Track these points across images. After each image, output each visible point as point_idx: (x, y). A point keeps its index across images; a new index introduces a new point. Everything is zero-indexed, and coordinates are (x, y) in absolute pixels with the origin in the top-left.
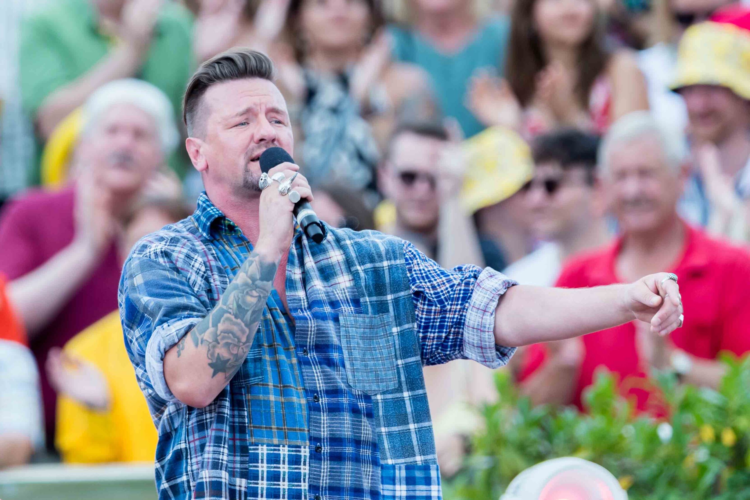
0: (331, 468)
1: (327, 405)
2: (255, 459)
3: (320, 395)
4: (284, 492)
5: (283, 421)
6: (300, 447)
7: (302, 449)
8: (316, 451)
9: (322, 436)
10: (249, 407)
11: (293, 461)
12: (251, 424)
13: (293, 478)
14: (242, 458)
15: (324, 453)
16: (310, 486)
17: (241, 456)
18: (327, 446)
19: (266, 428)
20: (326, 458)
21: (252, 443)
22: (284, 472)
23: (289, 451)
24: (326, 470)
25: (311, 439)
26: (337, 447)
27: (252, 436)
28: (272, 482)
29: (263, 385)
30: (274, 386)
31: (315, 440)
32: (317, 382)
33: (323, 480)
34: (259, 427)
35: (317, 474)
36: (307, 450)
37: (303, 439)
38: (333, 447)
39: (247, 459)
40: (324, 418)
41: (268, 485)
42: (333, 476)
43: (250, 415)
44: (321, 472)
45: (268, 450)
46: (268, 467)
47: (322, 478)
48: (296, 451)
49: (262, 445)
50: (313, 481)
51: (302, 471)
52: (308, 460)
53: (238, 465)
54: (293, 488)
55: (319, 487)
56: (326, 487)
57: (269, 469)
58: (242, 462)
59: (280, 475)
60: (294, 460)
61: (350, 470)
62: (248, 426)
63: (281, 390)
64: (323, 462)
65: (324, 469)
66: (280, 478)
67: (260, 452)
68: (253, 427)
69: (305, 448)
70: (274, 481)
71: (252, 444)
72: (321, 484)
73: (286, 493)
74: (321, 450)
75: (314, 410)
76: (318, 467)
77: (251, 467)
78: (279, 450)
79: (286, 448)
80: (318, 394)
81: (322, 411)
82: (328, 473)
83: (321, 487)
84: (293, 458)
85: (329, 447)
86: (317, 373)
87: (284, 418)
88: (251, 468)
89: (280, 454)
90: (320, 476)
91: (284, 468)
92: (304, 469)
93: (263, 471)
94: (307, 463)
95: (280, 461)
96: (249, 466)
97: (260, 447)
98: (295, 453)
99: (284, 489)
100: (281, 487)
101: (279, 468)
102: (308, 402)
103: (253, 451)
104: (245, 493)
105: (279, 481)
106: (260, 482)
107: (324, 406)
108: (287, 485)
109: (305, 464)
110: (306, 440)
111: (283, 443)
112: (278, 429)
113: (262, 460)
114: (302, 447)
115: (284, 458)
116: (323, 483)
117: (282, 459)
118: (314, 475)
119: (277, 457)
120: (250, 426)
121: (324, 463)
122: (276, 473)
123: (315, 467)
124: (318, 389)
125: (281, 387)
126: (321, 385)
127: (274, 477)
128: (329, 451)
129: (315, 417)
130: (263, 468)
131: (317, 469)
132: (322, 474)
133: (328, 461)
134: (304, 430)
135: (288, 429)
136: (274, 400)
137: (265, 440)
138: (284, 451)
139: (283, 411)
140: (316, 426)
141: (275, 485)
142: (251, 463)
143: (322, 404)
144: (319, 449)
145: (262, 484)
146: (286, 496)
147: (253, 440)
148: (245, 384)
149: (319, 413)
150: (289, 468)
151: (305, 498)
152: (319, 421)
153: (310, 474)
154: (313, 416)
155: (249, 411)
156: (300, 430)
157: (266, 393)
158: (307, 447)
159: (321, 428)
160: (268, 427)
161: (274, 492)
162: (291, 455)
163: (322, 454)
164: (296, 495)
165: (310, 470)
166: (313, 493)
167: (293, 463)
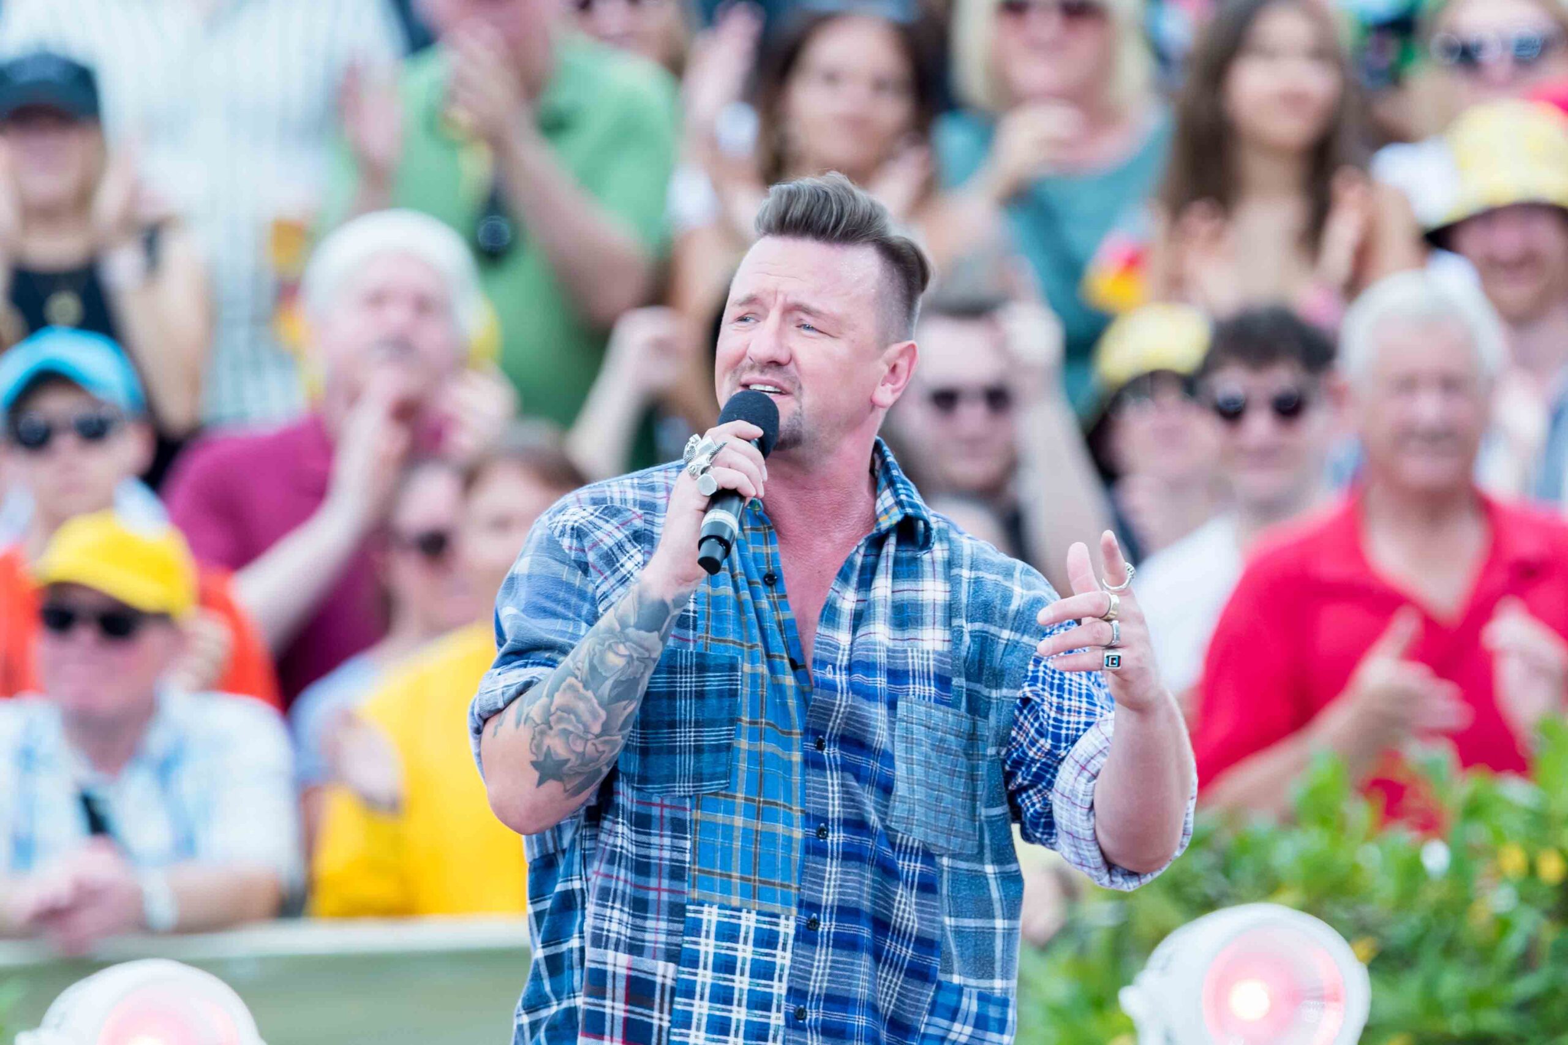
0: (833, 961)
1: (841, 847)
2: (695, 928)
3: (830, 827)
4: (741, 995)
5: (753, 865)
6: (777, 916)
7: (782, 921)
8: (808, 926)
9: (824, 900)
10: (695, 834)
11: (763, 940)
12: (695, 863)
13: (760, 971)
14: (670, 924)
15: (822, 933)
16: (790, 989)
17: (669, 921)
18: (831, 920)
19: (721, 875)
20: (825, 941)
21: (694, 899)
22: (744, 959)
23: (758, 921)
24: (822, 964)
25: (801, 904)
26: (850, 925)
27: (694, 886)
28: (721, 975)
29: (726, 796)
30: (746, 799)
31: (810, 907)
32: (830, 802)
33: (815, 982)
34: (709, 873)
35: (806, 970)
36: (792, 923)
37: (786, 902)
38: (841, 924)
39: (681, 927)
40: (832, 869)
41: (714, 978)
42: (837, 976)
43: (695, 848)
44: (812, 966)
45: (719, 915)
46: (717, 947)
47: (813, 978)
48: (771, 923)
49: (711, 905)
50: (797, 982)
51: (778, 961)
52: (790, 942)
53: (662, 938)
54: (758, 989)
55: (807, 993)
56: (819, 995)
57: (718, 951)
58: (670, 933)
59: (735, 963)
60: (766, 938)
61: (869, 971)
62: (689, 868)
63: (759, 808)
64: (818, 948)
65: (819, 961)
66: (735, 968)
67: (705, 917)
68: (699, 871)
69: (787, 919)
70: (726, 972)
71: (694, 902)
72: (811, 989)
73: (745, 996)
74: (818, 927)
75: (814, 854)
76: (808, 956)
77: (687, 942)
78: (739, 918)
79: (753, 916)
80: (827, 824)
82: (828, 971)
83: (810, 994)
84: (763, 935)
85: (834, 923)
86: (833, 785)
87: (755, 860)
88: (686, 946)
89: (739, 925)
90: (811, 973)
91: (744, 951)
92: (783, 958)
93: (707, 953)
94: (789, 947)
95: (738, 937)
96: (683, 940)
97: (706, 909)
98: (768, 927)
99: (741, 990)
100: (737, 985)
101: (736, 950)
102: (806, 838)
103: (693, 915)
105: (733, 973)
106: (700, 971)
107: (835, 847)
108: (748, 982)
109: (784, 949)
110: (791, 905)
111: (748, 906)
112: (742, 878)
113: (708, 932)
114: (783, 917)
115: (747, 933)
116: (814, 987)
117: (742, 935)
118: (800, 970)
119: (735, 930)
120: (693, 867)
121: (821, 950)
122: (729, 959)
123: (804, 956)
124: (830, 816)
125: (759, 801)
126: (835, 809)
127: (726, 965)
128: (833, 930)
129: (814, 865)
130: (707, 947)
131: (805, 960)
132: (815, 970)
133: (830, 949)
134: (790, 886)
135: (760, 881)
136: (741, 824)
137: (717, 896)
138: (749, 922)
139: (756, 848)
140: (815, 882)
142: (688, 935)
143: (832, 844)
144: (815, 923)
145: (704, 976)
146: (744, 1002)
147: (696, 894)
148: (694, 791)
149: (823, 859)
150: (754, 951)
151: (779, 1010)
152: (820, 874)
153: (792, 967)
154: (813, 863)
155: (695, 841)
156: (782, 885)
157: (730, 811)
158: (792, 918)
159: (823, 887)
160: (724, 872)
161: (724, 993)
162: (761, 928)
163: (819, 934)
164: (761, 1002)
165: (792, 960)
166: (793, 1003)
167: (762, 943)
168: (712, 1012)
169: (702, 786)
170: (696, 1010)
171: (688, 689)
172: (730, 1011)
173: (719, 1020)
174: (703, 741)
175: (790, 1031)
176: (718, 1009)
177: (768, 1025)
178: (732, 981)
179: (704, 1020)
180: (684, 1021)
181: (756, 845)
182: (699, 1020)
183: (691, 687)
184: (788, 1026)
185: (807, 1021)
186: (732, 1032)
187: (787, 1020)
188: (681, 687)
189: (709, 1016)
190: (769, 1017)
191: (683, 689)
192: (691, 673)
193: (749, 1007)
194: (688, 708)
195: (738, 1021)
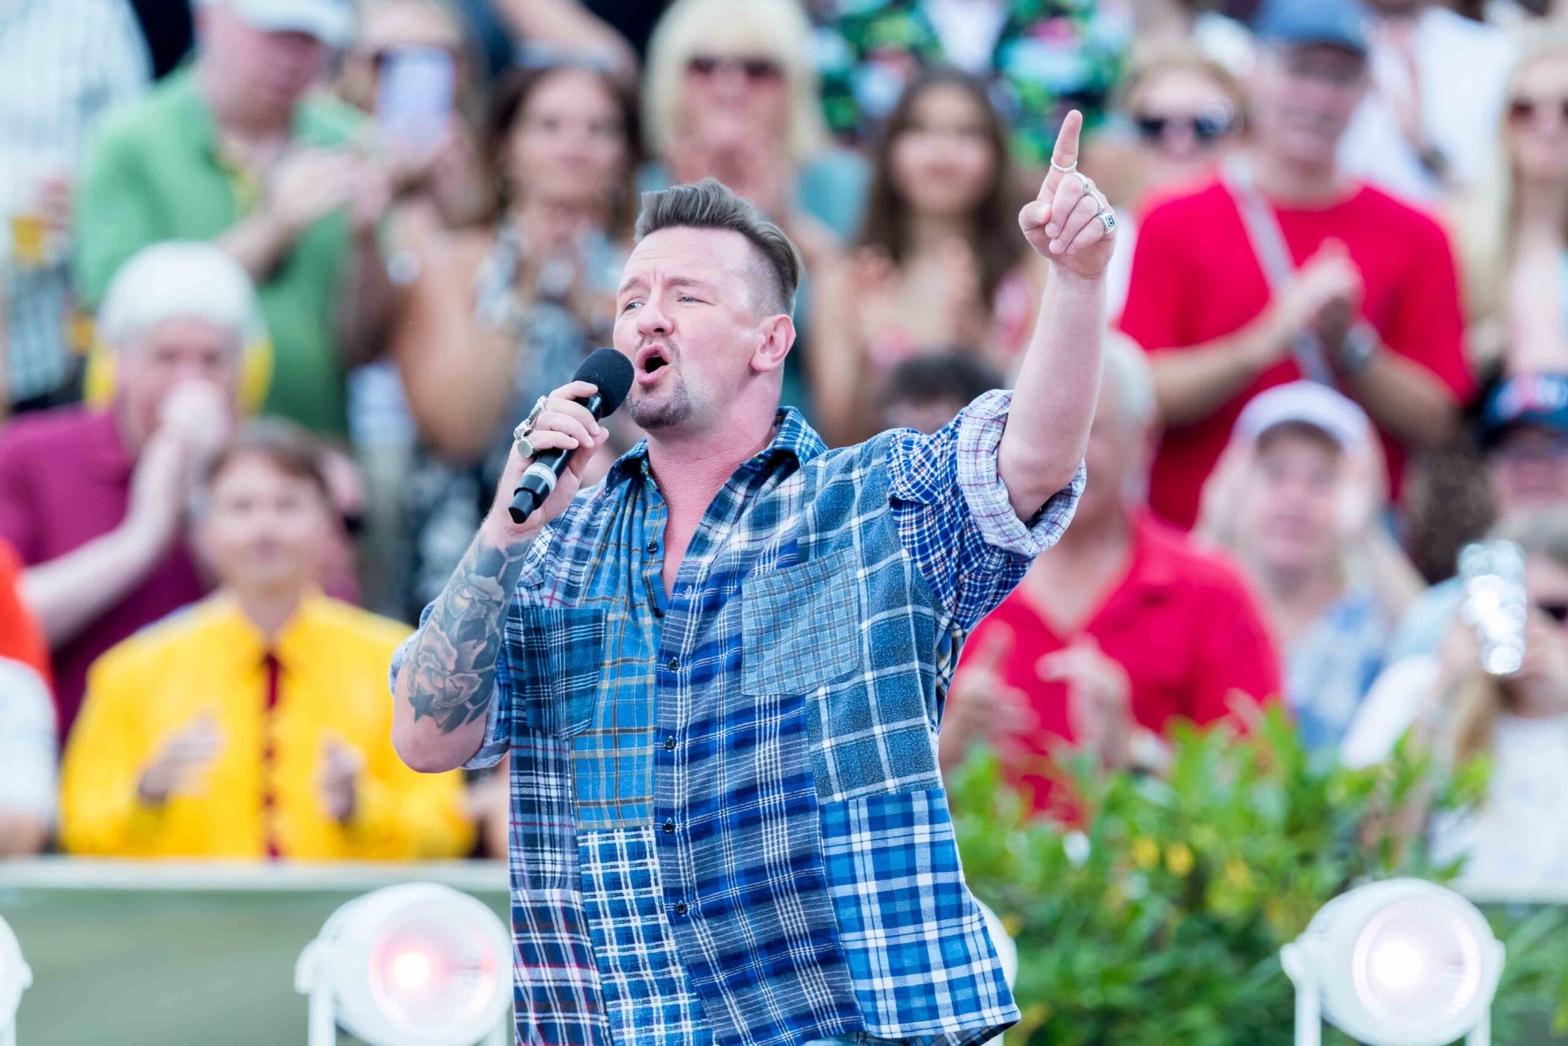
0: (695, 854)
1: (687, 751)
2: (583, 856)
3: (677, 738)
4: (632, 905)
5: (614, 789)
6: (640, 829)
7: (644, 832)
8: (665, 832)
9: (675, 804)
10: (574, 772)
11: (634, 852)
12: (576, 799)
13: (638, 881)
14: (572, 856)
15: (678, 833)
16: (665, 890)
17: (571, 853)
18: (683, 820)
19: (594, 805)
20: (683, 840)
21: (582, 830)
22: (625, 873)
23: (627, 837)
24: (686, 860)
25: (657, 814)
26: (709, 814)
27: (578, 819)
28: (612, 892)
29: (589, 733)
30: (604, 732)
31: (663, 813)
32: (679, 715)
33: (685, 877)
34: (586, 804)
35: (674, 870)
36: (652, 832)
37: (643, 814)
38: (695, 819)
39: (578, 857)
40: (679, 773)
42: (702, 864)
43: (574, 785)
44: (677, 864)
45: (600, 839)
46: (603, 868)
47: (682, 874)
48: (636, 837)
49: (592, 832)
50: (670, 881)
51: (650, 868)
52: (655, 848)
54: (642, 896)
55: (681, 888)
56: (692, 887)
57: (605, 872)
58: (573, 864)
59: (620, 879)
60: (636, 851)
61: (732, 845)
62: (573, 803)
63: (612, 738)
64: (679, 847)
65: (682, 859)
66: (620, 884)
67: (589, 844)
68: (581, 804)
69: (647, 829)
70: (615, 889)
71: (582, 833)
72: (684, 884)
73: (635, 906)
74: (674, 829)
75: (663, 765)
76: (671, 858)
77: (584, 869)
78: (613, 838)
79: (622, 834)
80: (675, 735)
81: (676, 763)
82: (693, 863)
83: (684, 889)
84: (634, 849)
85: (689, 820)
86: (682, 700)
87: (616, 784)
88: (585, 873)
89: (615, 844)
90: (678, 871)
91: (623, 866)
92: (653, 864)
93: (597, 875)
94: (655, 852)
95: (617, 856)
96: (580, 868)
97: (589, 836)
98: (635, 840)
99: (630, 900)
100: (626, 897)
101: (617, 867)
102: (658, 751)
103: (581, 844)
104: (584, 913)
105: (621, 888)
106: (597, 892)
107: (681, 754)
108: (632, 894)
109: (652, 856)
110: (648, 816)
111: (618, 826)
112: (608, 803)
113: (594, 857)
114: (643, 828)
115: (621, 850)
116: (686, 881)
117: (619, 853)
118: (668, 871)
119: (612, 850)
120: (575, 802)
121: (681, 849)
122: (614, 877)
123: (668, 858)
124: (678, 726)
125: (615, 731)
126: (682, 720)
127: (613, 883)
128: (686, 827)
129: (664, 775)
130: (597, 870)
131: (670, 861)
132: (681, 868)
133: (689, 843)
134: (643, 800)
135: (621, 802)
136: (603, 757)
137: (595, 823)
138: (621, 839)
139: (617, 773)
140: (666, 790)
141: (617, 895)
142: (582, 863)
143: (679, 751)
144: (671, 827)
145: (601, 896)
146: (636, 911)
147: (581, 826)
148: (569, 734)
149: (669, 768)
150: (630, 864)
151: (662, 912)
152: (669, 781)
153: (662, 871)
154: (661, 772)
155: (574, 779)
156: (637, 801)
157: (593, 746)
158: (650, 827)
159: (674, 792)
160: (595, 801)
161: (619, 907)
162: (631, 843)
163: (677, 835)
164: (648, 908)
165: (662, 865)
166: (672, 901)
167: (634, 856)
168: (616, 926)
169: (573, 728)
170: (604, 927)
171: (560, 643)
172: (629, 921)
173: (623, 932)
174: (572, 688)
175: (676, 928)
176: (620, 922)
177: (658, 925)
178: (622, 895)
179: (613, 934)
180: (600, 939)
181: (617, 770)
182: (610, 935)
183: (562, 641)
184: (672, 924)
185: (688, 913)
186: (636, 939)
187: (670, 919)
188: (555, 643)
189: (616, 929)
190: (657, 919)
191: (556, 644)
192: (562, 629)
193: (641, 914)
194: (560, 661)
195: (637, 928)
